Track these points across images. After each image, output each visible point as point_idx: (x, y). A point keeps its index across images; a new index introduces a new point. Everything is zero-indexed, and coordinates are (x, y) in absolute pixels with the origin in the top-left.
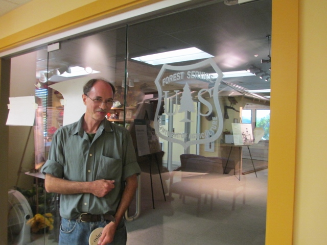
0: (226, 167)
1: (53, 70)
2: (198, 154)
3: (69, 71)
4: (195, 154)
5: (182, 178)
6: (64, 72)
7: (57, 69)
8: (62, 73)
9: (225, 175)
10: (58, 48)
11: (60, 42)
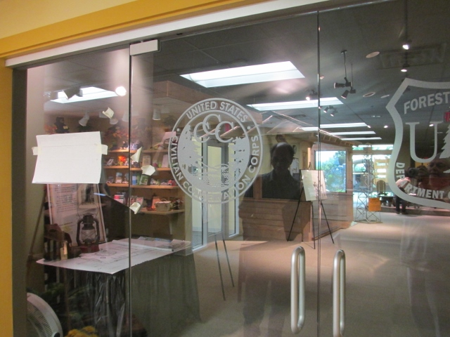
3: (80, 94)
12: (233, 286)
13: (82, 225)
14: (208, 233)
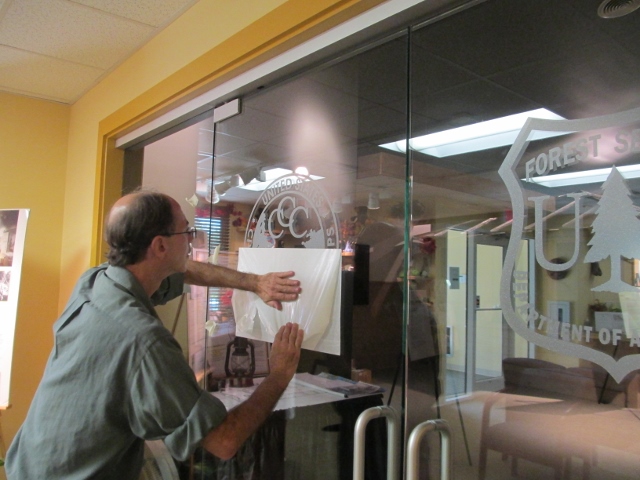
0: (604, 388)
1: (229, 177)
2: (532, 356)
3: (262, 178)
4: (525, 356)
5: (508, 408)
6: (252, 179)
7: (238, 175)
8: (246, 182)
9: (602, 405)
10: (235, 111)
11: (241, 96)
12: (471, 464)
13: (233, 349)
14: (474, 375)
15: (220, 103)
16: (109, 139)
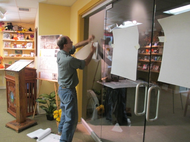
3: (124, 24)
6: (120, 25)
10: (111, 7)
11: (113, 3)
15: (107, 5)
16: (80, 16)
